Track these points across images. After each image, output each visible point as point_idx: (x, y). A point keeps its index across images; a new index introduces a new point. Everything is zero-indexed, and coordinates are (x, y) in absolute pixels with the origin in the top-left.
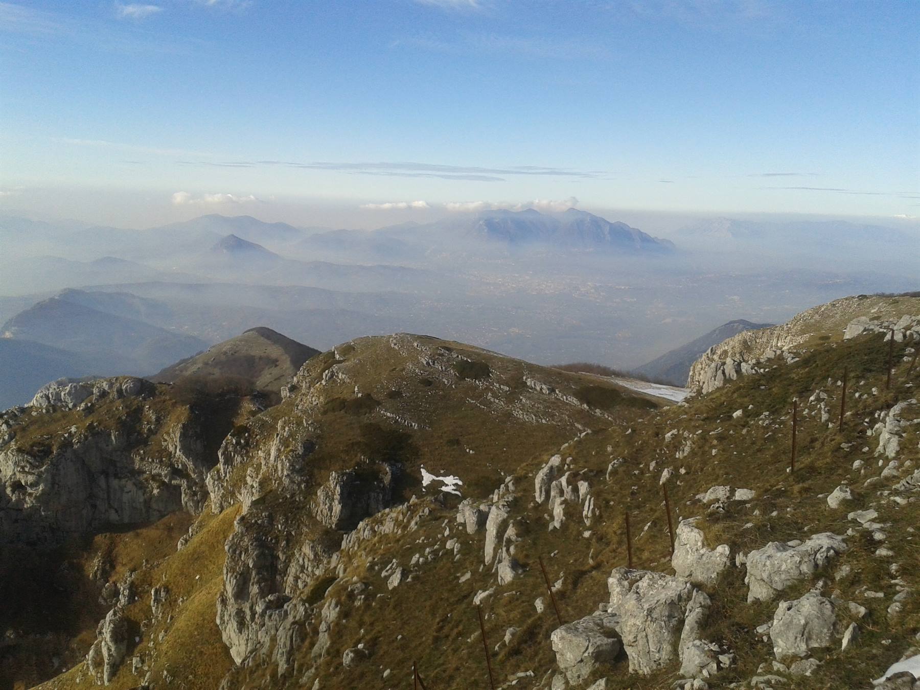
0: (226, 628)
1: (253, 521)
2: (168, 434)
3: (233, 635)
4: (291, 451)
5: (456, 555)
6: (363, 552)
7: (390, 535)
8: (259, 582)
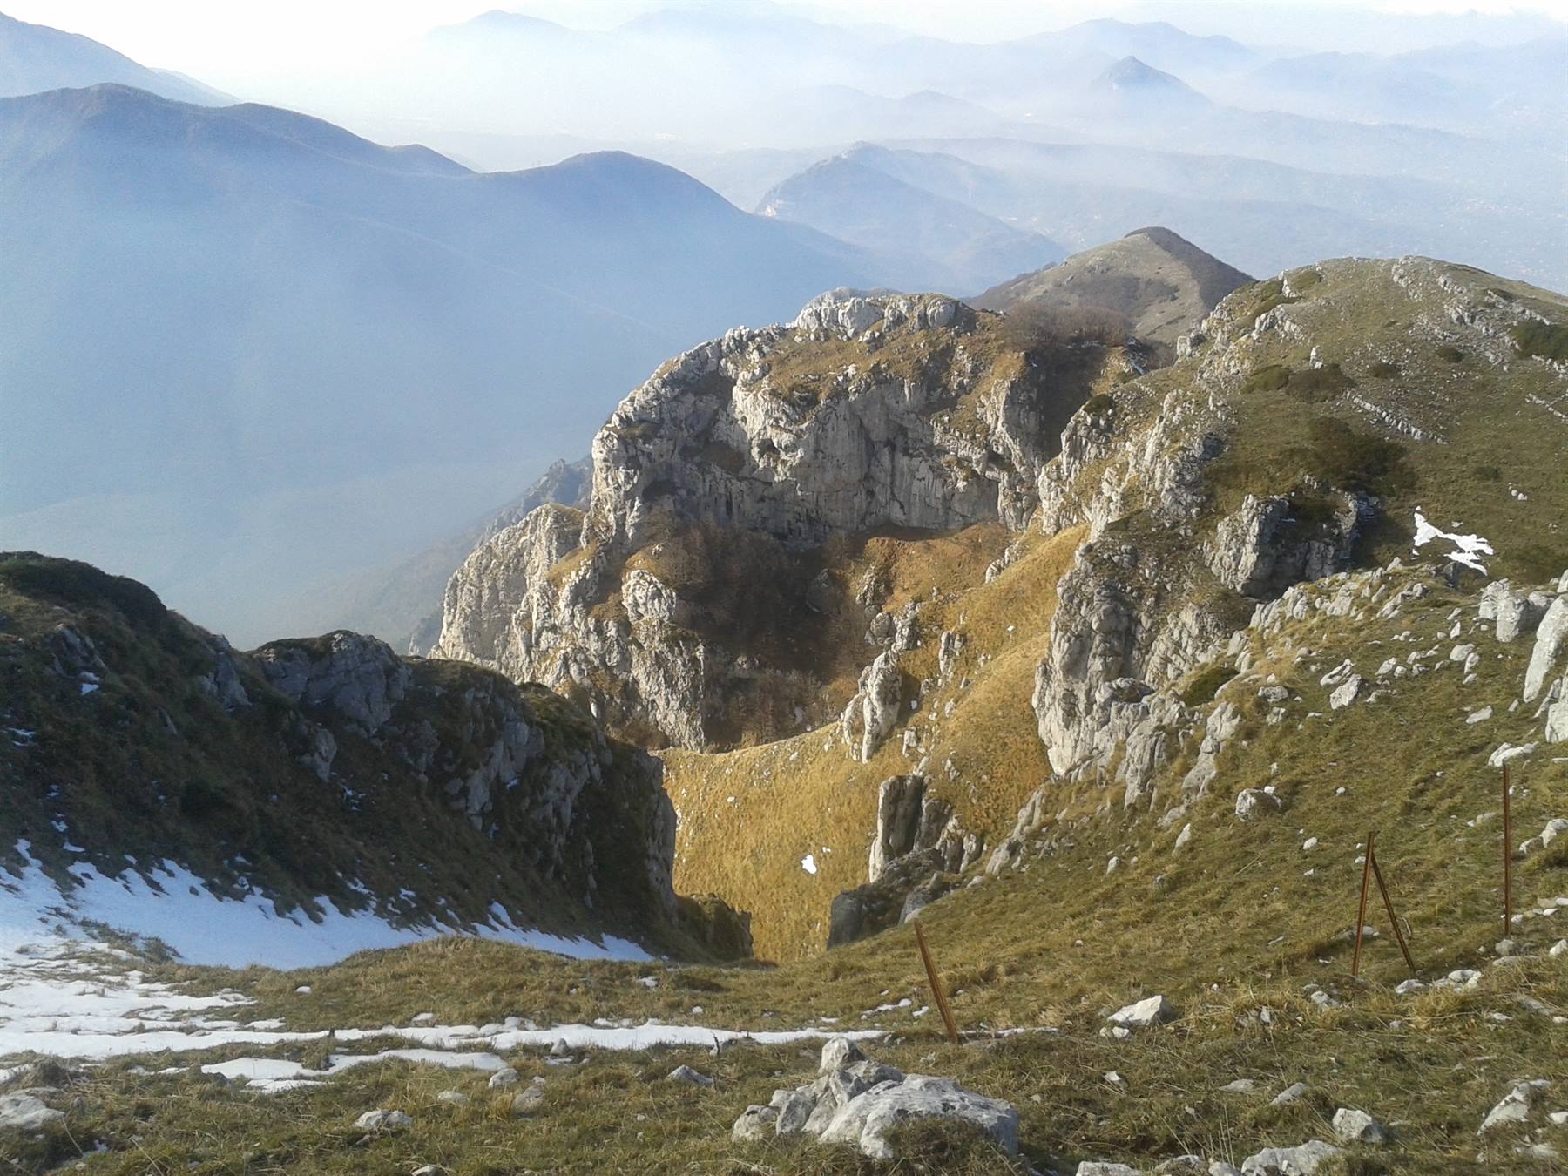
0: (1045, 715)
1: (1105, 556)
2: (988, 395)
3: (1055, 728)
4: (1183, 449)
5: (1469, 673)
6: (1288, 639)
7: (1342, 620)
8: (1103, 655)
